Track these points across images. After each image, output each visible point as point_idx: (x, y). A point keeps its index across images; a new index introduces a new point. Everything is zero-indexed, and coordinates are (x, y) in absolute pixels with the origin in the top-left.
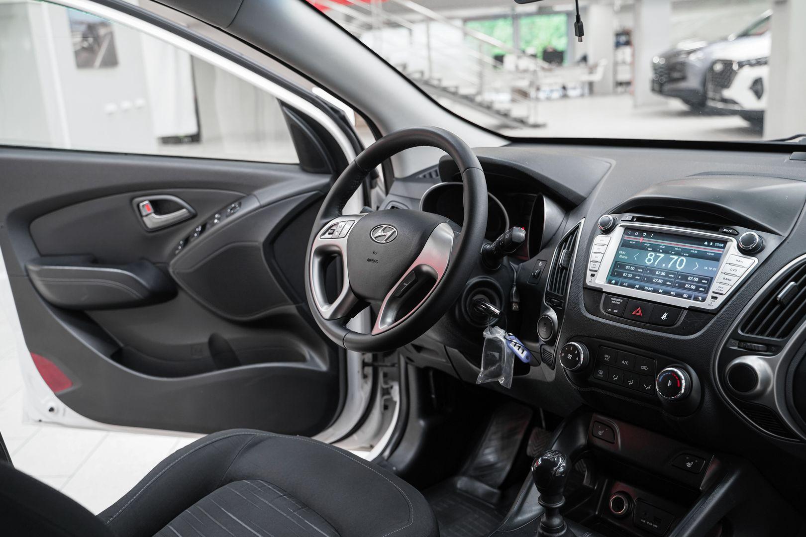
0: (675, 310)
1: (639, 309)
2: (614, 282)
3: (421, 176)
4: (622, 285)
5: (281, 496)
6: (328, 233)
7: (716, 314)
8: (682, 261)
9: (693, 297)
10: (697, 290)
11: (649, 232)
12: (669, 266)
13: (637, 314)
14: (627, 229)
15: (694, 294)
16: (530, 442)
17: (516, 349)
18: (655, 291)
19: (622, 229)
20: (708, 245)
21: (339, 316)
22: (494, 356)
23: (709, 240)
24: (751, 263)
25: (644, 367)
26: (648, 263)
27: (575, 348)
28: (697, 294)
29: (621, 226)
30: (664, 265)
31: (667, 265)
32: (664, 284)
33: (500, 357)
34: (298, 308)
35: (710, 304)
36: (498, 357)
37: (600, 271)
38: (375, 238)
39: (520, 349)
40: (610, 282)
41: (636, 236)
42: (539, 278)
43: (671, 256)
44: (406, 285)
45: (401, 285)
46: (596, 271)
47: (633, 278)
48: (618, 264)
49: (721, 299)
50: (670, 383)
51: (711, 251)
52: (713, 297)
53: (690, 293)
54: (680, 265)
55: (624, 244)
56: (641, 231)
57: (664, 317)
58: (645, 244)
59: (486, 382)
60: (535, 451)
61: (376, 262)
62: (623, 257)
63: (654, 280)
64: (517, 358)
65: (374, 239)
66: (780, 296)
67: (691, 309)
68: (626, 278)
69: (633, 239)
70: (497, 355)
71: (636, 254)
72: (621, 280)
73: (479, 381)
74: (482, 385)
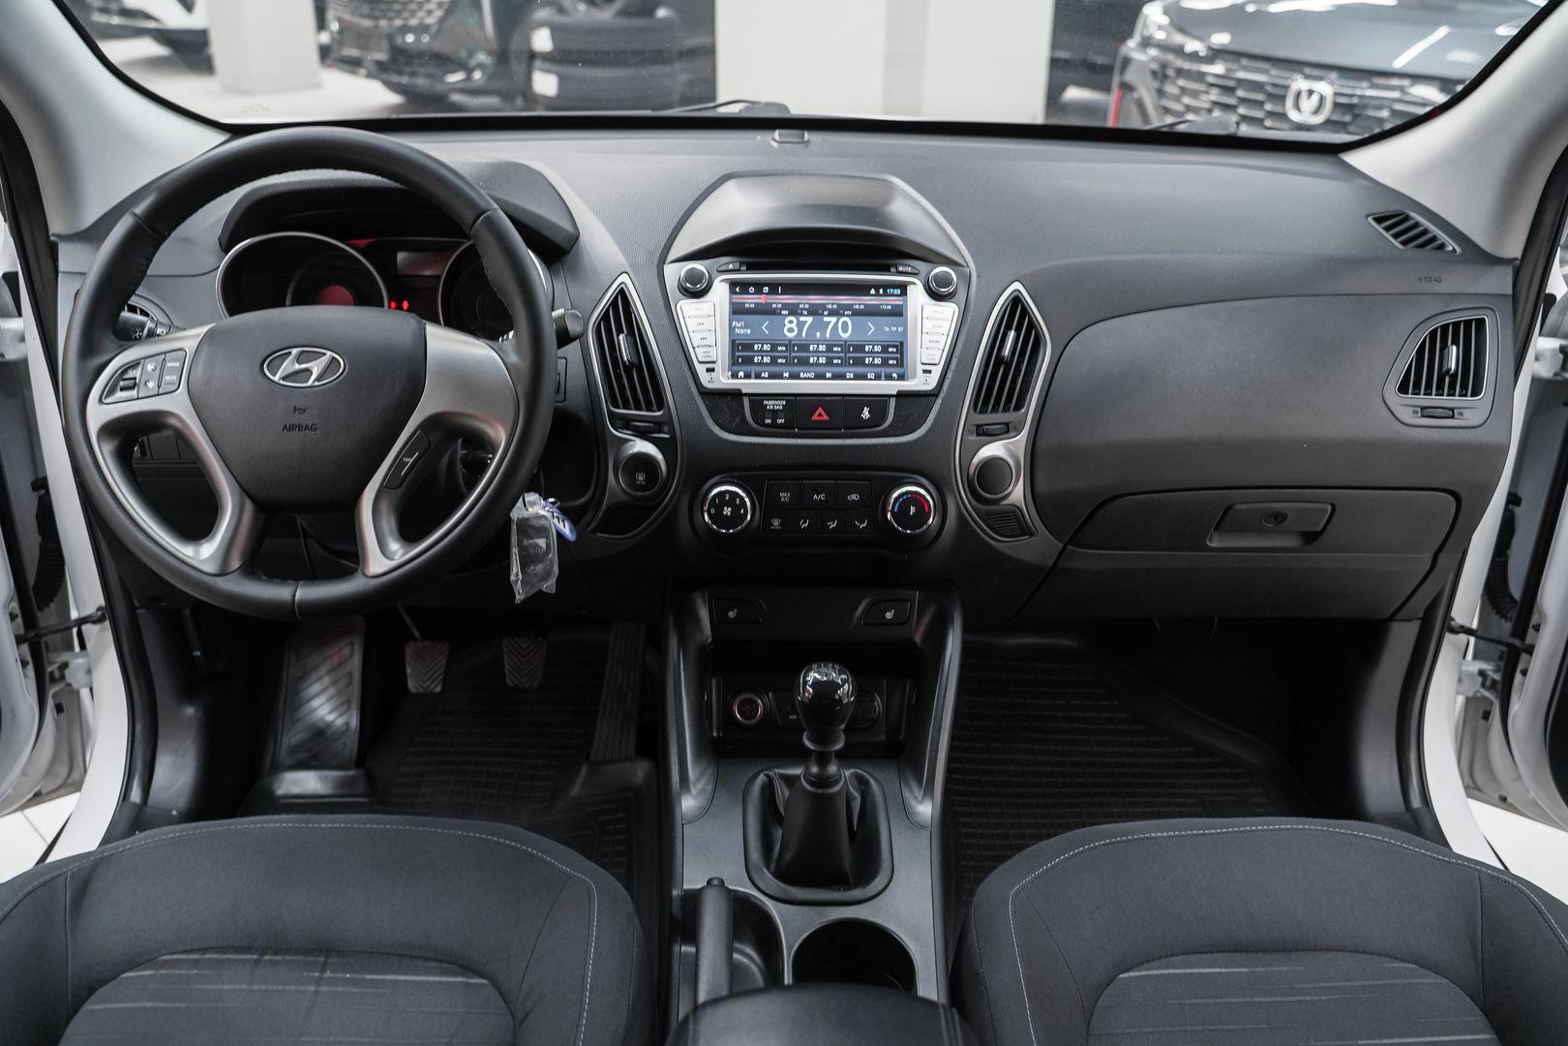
0: (878, 402)
1: (820, 410)
2: (741, 374)
4: (758, 376)
6: (119, 388)
7: (937, 396)
8: (845, 324)
9: (883, 375)
10: (885, 362)
11: (774, 287)
12: (828, 335)
13: (821, 418)
14: (733, 284)
15: (883, 371)
16: (409, 671)
18: (820, 376)
19: (726, 286)
20: (877, 294)
21: (237, 562)
22: (537, 545)
23: (877, 286)
24: (949, 311)
25: (854, 497)
26: (791, 335)
28: (889, 370)
29: (722, 281)
30: (818, 334)
31: (824, 333)
32: (829, 362)
35: (929, 383)
36: (544, 547)
37: (720, 361)
38: (283, 379)
39: (561, 520)
40: (735, 376)
41: (752, 294)
42: (562, 391)
43: (826, 319)
44: (410, 460)
45: (398, 463)
46: (714, 362)
47: (774, 361)
48: (739, 345)
49: (937, 371)
50: (913, 509)
51: (887, 302)
52: (925, 371)
53: (878, 370)
54: (845, 330)
55: (737, 310)
56: (758, 286)
57: (866, 414)
58: (774, 306)
59: (529, 595)
60: (424, 682)
61: (313, 428)
62: (743, 330)
63: (811, 360)
65: (281, 382)
66: (1005, 353)
67: (901, 395)
68: (761, 364)
69: (751, 300)
70: (542, 542)
71: (765, 325)
72: (753, 370)
73: (519, 597)
74: (524, 602)
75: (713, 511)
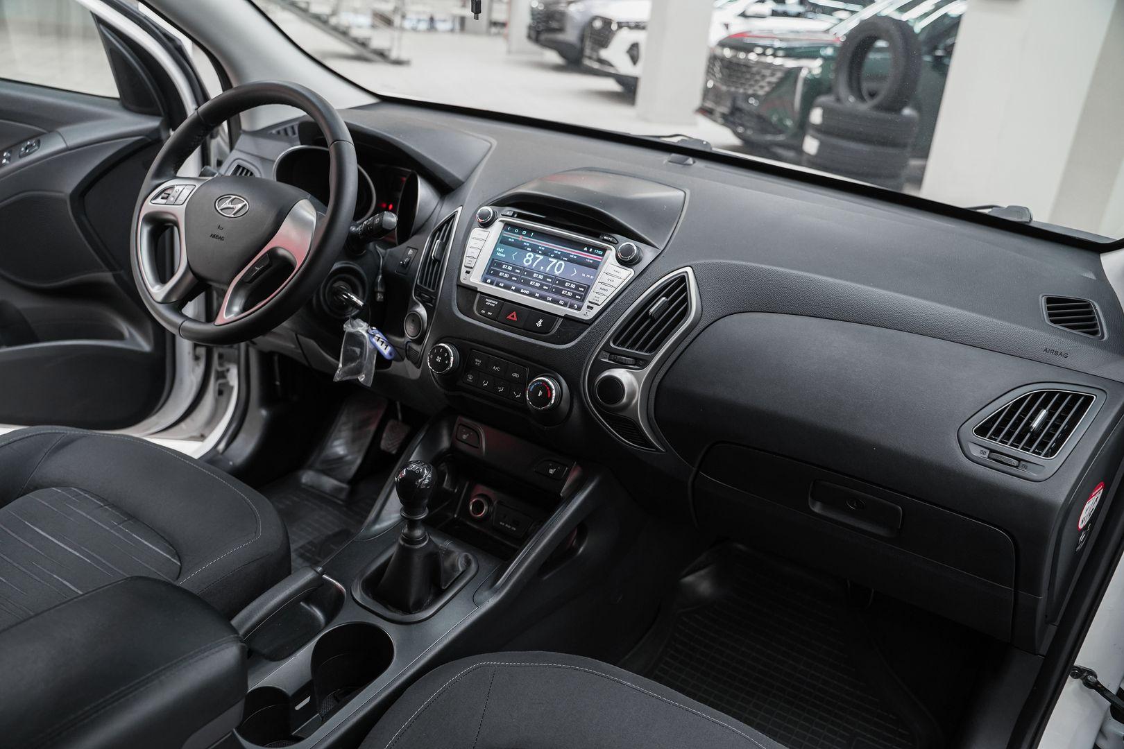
0: (550, 317)
1: (514, 313)
2: (489, 281)
3: (274, 131)
4: (497, 285)
5: (102, 506)
6: (161, 197)
7: (590, 325)
8: (561, 265)
9: (568, 305)
10: (573, 297)
11: (530, 231)
12: (548, 269)
13: (512, 318)
14: (507, 224)
15: (570, 301)
16: (384, 435)
17: (378, 344)
18: (532, 295)
19: (502, 225)
20: (588, 252)
21: (174, 299)
22: (354, 351)
23: (589, 246)
24: (627, 274)
25: (516, 375)
26: (526, 264)
27: (445, 350)
28: (573, 302)
29: (501, 221)
30: (542, 268)
31: (545, 268)
32: (541, 288)
33: (361, 353)
34: (115, 276)
35: (585, 314)
36: (359, 353)
37: (475, 269)
38: (221, 210)
39: (384, 345)
40: (485, 281)
41: (516, 233)
42: (407, 269)
43: (550, 259)
44: (258, 269)
45: (252, 269)
46: (471, 268)
47: (510, 279)
48: (495, 262)
49: (597, 309)
50: (540, 393)
51: (590, 258)
52: (589, 307)
53: (566, 300)
54: (558, 270)
55: (503, 241)
56: (521, 228)
57: (539, 324)
58: (525, 244)
59: (344, 379)
60: (389, 445)
61: (221, 238)
62: (501, 254)
63: (531, 283)
64: (379, 354)
65: (220, 211)
66: (651, 311)
67: (567, 318)
68: (502, 277)
69: (512, 237)
70: (358, 350)
71: (515, 253)
72: (497, 279)
73: (337, 379)
74: (340, 382)
75: (432, 356)
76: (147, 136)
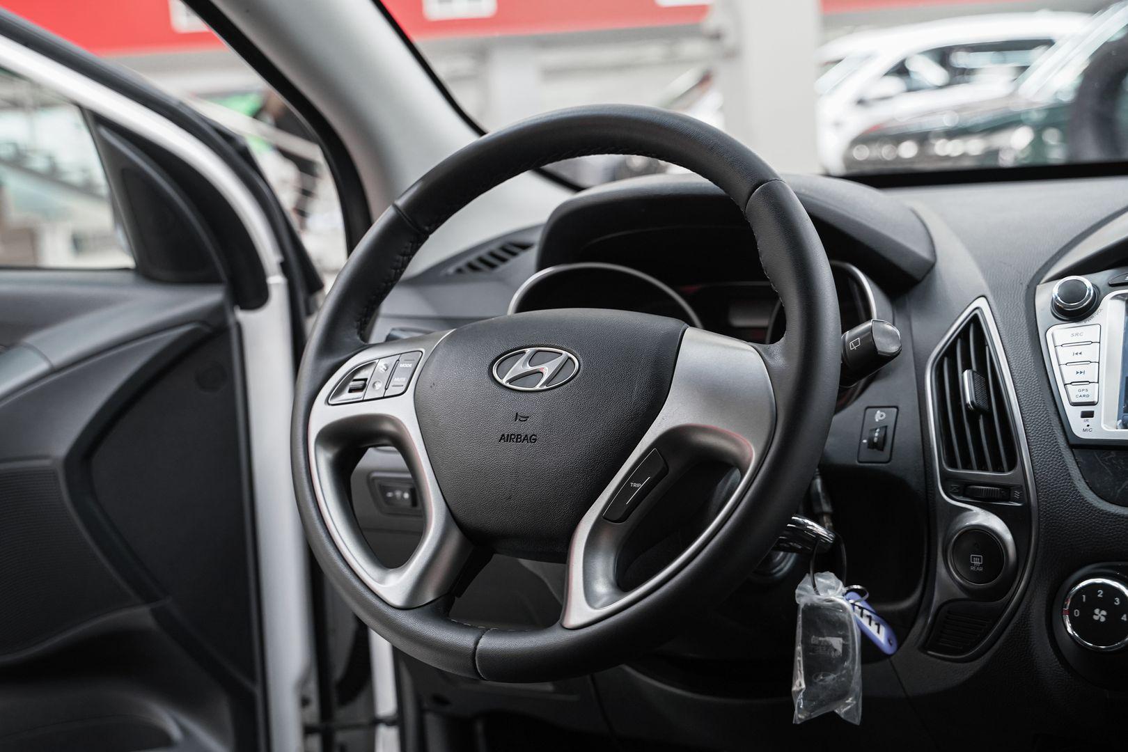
6: (348, 389)
17: (865, 622)
19: (1122, 305)
21: (429, 596)
22: (829, 647)
29: (1116, 297)
33: (845, 647)
36: (840, 649)
37: (1102, 403)
38: (510, 381)
39: (873, 623)
42: (888, 448)
44: (640, 486)
45: (624, 488)
46: (1093, 404)
59: (814, 715)
61: (530, 439)
65: (508, 385)
70: (837, 643)
73: (799, 716)
74: (806, 723)
75: (1077, 613)
76: (203, 322)
